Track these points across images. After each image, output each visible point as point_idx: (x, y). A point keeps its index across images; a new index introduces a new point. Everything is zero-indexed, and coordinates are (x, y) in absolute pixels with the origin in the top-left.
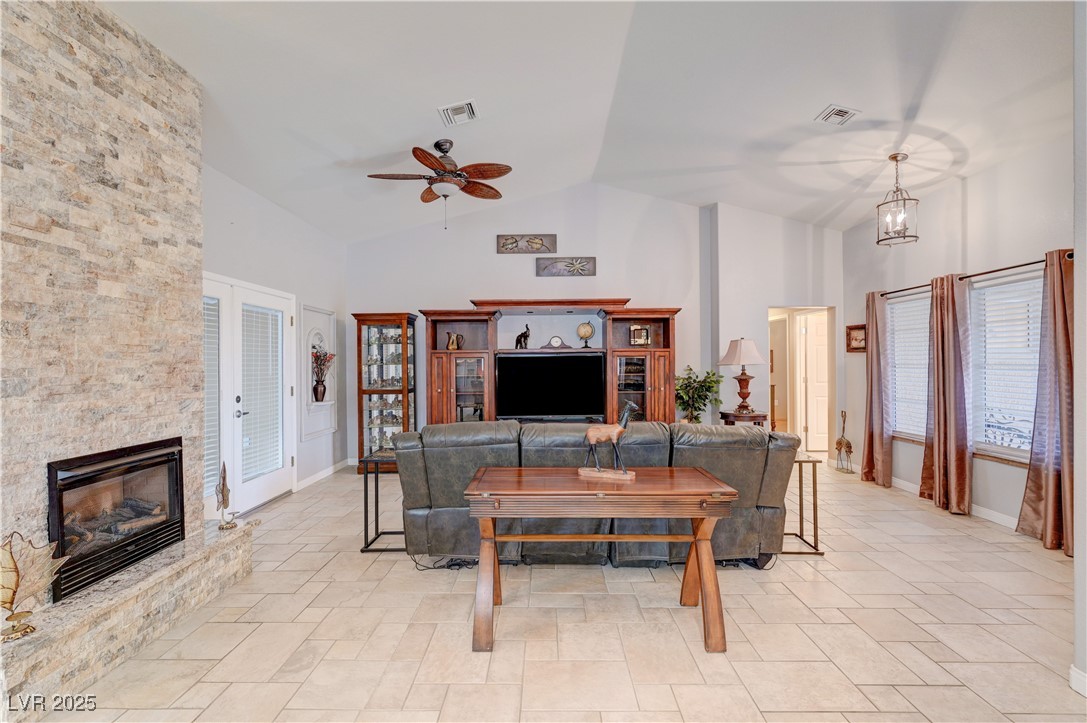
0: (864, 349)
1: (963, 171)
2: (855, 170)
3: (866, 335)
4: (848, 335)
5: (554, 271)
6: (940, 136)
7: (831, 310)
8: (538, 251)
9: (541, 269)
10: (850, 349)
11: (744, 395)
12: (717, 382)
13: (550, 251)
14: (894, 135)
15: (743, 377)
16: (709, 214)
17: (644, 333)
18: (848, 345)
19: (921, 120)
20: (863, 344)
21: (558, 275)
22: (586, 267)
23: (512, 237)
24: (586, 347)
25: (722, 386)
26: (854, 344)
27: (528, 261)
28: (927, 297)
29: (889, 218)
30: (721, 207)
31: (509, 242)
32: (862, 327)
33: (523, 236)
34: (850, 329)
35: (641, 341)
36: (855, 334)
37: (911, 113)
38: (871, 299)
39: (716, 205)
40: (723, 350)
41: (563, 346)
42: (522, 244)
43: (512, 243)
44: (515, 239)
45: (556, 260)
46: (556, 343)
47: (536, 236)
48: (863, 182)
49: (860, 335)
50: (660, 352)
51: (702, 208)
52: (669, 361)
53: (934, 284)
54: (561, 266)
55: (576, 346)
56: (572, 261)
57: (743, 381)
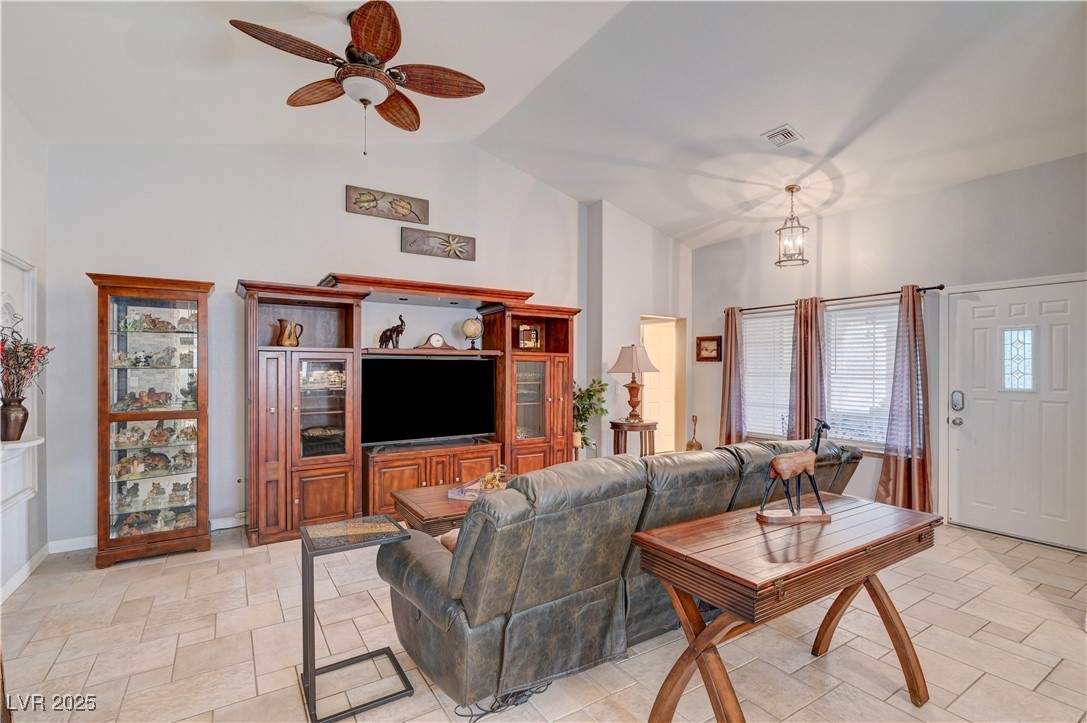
0: (718, 358)
1: (824, 212)
2: (749, 192)
3: (719, 345)
4: (699, 345)
5: (425, 247)
7: (681, 322)
8: (404, 218)
9: (410, 243)
10: (700, 358)
11: (634, 403)
12: (602, 390)
13: (420, 221)
14: (807, 167)
15: (634, 385)
16: (591, 213)
17: (533, 334)
18: (698, 354)
20: (714, 354)
21: (430, 253)
22: (464, 249)
23: (369, 192)
24: (473, 348)
25: (605, 395)
26: (704, 354)
27: (390, 229)
28: (791, 315)
29: (789, 242)
30: (605, 205)
31: (364, 198)
32: (718, 340)
33: (384, 194)
34: (700, 340)
35: (530, 344)
36: (705, 344)
38: (730, 315)
39: (599, 203)
40: (609, 357)
41: (445, 347)
42: (383, 204)
43: (368, 201)
44: (374, 196)
45: (428, 234)
46: (436, 342)
47: (402, 198)
48: (747, 206)
49: (713, 345)
50: (559, 357)
51: (581, 203)
52: (568, 367)
53: (798, 304)
54: (434, 243)
55: (461, 347)
56: (448, 238)
57: (634, 389)
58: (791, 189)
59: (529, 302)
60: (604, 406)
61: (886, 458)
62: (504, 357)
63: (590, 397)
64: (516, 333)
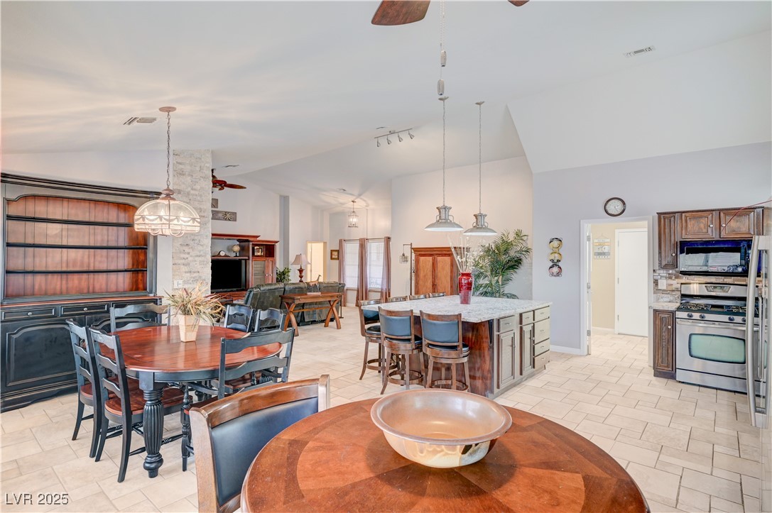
0: (338, 259)
2: (341, 201)
3: (338, 253)
4: (331, 253)
5: (216, 217)
6: (364, 201)
7: (325, 243)
10: (332, 258)
11: (301, 277)
12: (289, 272)
13: (214, 207)
14: (354, 197)
15: (301, 269)
16: (285, 200)
17: (260, 250)
19: (362, 197)
20: (337, 257)
21: (218, 219)
22: (232, 217)
24: (236, 256)
25: (290, 274)
26: (333, 257)
28: (358, 243)
29: (351, 220)
30: (290, 197)
32: (338, 251)
34: (332, 251)
35: (259, 254)
36: (334, 253)
37: (360, 195)
38: (341, 241)
39: (288, 197)
40: (292, 258)
41: (226, 256)
45: (217, 212)
46: (222, 254)
48: (342, 204)
49: (336, 253)
50: (270, 259)
51: (281, 196)
52: (274, 263)
53: (360, 240)
54: (220, 215)
55: (232, 255)
56: (226, 213)
57: (301, 271)
58: (353, 201)
59: (258, 239)
60: (290, 278)
61: (382, 292)
62: (249, 259)
63: (284, 274)
64: (253, 249)
